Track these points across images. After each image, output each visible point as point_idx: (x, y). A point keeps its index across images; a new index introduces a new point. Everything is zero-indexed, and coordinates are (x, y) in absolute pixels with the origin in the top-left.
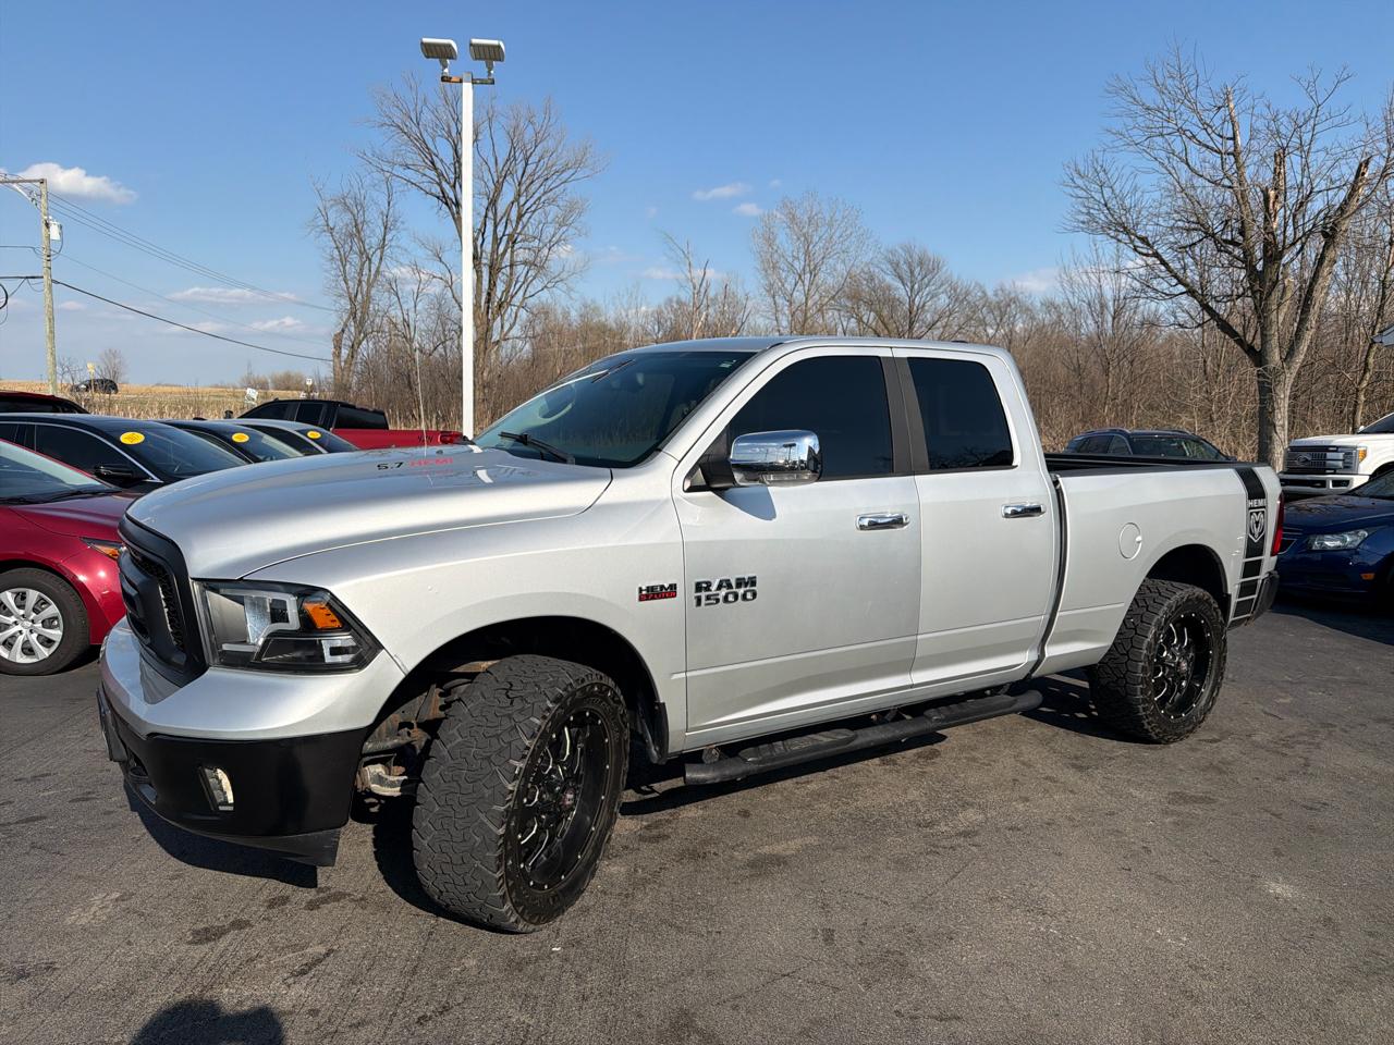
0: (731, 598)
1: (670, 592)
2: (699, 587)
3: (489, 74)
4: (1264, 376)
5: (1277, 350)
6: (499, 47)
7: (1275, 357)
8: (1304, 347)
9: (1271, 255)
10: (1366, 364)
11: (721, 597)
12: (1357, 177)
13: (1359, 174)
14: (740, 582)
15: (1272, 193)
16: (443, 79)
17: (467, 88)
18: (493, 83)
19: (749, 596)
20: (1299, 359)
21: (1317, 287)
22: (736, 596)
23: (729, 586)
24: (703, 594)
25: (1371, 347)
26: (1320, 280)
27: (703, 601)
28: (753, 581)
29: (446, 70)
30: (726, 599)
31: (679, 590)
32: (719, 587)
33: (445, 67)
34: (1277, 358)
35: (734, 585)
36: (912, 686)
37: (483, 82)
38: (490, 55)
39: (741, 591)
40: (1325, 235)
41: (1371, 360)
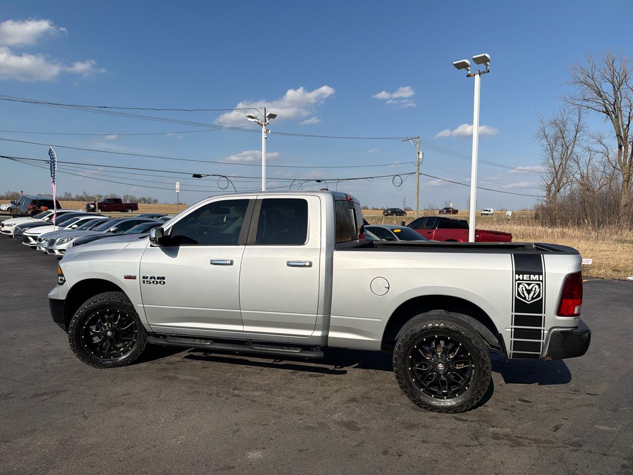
0: (155, 282)
1: (134, 278)
2: (144, 277)
3: (487, 68)
6: (485, 56)
11: (152, 282)
14: (158, 278)
16: (468, 76)
17: (477, 77)
18: (489, 71)
19: (162, 283)
22: (157, 282)
23: (154, 278)
24: (146, 280)
27: (146, 282)
28: (163, 278)
29: (469, 72)
30: (153, 282)
31: (138, 277)
32: (151, 278)
33: (468, 70)
35: (156, 278)
36: (243, 331)
37: (484, 73)
38: (484, 60)
39: (158, 281)
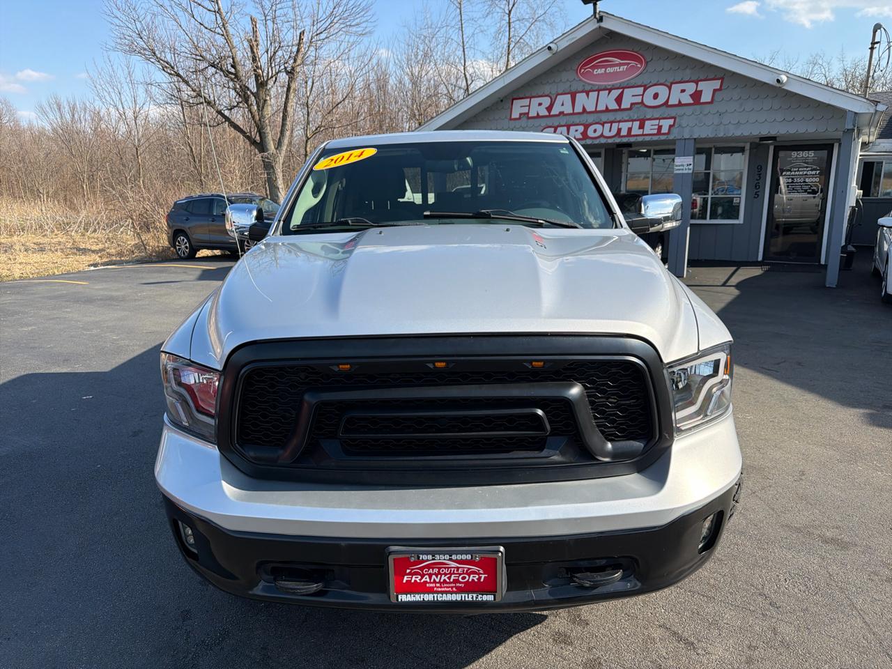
4: (268, 158)
5: (272, 142)
7: (271, 146)
8: (286, 141)
9: (261, 83)
10: (306, 152)
12: (300, 40)
13: (301, 39)
15: (255, 43)
20: (284, 148)
21: (289, 105)
25: (307, 141)
26: (290, 101)
34: (273, 147)
40: (288, 73)
41: (308, 149)
